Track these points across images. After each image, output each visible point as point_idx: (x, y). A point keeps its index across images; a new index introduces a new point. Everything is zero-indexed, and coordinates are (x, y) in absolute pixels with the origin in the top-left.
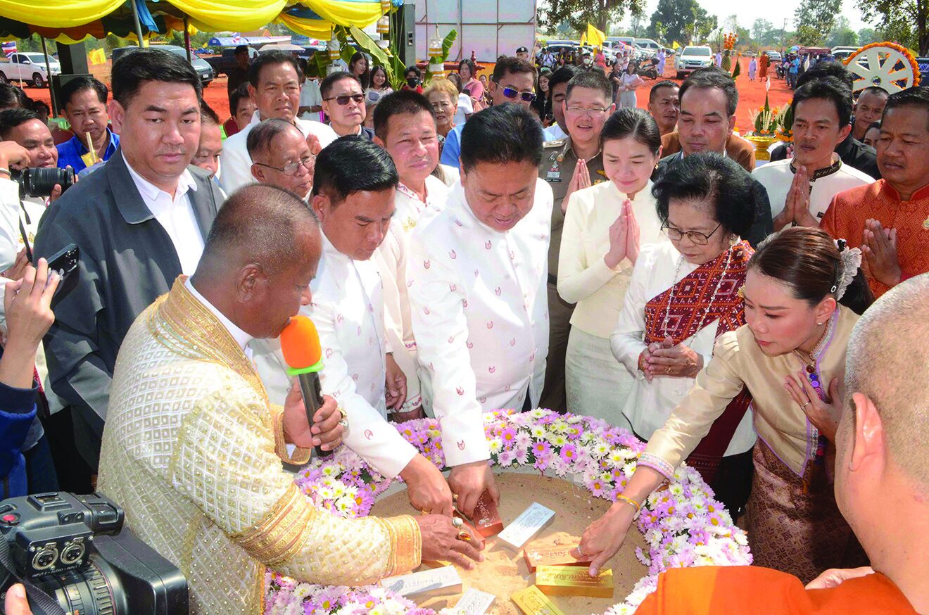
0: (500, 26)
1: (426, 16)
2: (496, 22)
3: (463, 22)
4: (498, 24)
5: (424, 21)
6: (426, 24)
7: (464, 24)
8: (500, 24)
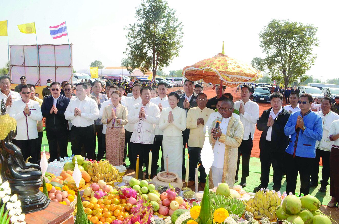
1: (24, 62)
3: (40, 66)
4: (55, 67)
5: (24, 65)
6: (25, 66)
8: (56, 67)
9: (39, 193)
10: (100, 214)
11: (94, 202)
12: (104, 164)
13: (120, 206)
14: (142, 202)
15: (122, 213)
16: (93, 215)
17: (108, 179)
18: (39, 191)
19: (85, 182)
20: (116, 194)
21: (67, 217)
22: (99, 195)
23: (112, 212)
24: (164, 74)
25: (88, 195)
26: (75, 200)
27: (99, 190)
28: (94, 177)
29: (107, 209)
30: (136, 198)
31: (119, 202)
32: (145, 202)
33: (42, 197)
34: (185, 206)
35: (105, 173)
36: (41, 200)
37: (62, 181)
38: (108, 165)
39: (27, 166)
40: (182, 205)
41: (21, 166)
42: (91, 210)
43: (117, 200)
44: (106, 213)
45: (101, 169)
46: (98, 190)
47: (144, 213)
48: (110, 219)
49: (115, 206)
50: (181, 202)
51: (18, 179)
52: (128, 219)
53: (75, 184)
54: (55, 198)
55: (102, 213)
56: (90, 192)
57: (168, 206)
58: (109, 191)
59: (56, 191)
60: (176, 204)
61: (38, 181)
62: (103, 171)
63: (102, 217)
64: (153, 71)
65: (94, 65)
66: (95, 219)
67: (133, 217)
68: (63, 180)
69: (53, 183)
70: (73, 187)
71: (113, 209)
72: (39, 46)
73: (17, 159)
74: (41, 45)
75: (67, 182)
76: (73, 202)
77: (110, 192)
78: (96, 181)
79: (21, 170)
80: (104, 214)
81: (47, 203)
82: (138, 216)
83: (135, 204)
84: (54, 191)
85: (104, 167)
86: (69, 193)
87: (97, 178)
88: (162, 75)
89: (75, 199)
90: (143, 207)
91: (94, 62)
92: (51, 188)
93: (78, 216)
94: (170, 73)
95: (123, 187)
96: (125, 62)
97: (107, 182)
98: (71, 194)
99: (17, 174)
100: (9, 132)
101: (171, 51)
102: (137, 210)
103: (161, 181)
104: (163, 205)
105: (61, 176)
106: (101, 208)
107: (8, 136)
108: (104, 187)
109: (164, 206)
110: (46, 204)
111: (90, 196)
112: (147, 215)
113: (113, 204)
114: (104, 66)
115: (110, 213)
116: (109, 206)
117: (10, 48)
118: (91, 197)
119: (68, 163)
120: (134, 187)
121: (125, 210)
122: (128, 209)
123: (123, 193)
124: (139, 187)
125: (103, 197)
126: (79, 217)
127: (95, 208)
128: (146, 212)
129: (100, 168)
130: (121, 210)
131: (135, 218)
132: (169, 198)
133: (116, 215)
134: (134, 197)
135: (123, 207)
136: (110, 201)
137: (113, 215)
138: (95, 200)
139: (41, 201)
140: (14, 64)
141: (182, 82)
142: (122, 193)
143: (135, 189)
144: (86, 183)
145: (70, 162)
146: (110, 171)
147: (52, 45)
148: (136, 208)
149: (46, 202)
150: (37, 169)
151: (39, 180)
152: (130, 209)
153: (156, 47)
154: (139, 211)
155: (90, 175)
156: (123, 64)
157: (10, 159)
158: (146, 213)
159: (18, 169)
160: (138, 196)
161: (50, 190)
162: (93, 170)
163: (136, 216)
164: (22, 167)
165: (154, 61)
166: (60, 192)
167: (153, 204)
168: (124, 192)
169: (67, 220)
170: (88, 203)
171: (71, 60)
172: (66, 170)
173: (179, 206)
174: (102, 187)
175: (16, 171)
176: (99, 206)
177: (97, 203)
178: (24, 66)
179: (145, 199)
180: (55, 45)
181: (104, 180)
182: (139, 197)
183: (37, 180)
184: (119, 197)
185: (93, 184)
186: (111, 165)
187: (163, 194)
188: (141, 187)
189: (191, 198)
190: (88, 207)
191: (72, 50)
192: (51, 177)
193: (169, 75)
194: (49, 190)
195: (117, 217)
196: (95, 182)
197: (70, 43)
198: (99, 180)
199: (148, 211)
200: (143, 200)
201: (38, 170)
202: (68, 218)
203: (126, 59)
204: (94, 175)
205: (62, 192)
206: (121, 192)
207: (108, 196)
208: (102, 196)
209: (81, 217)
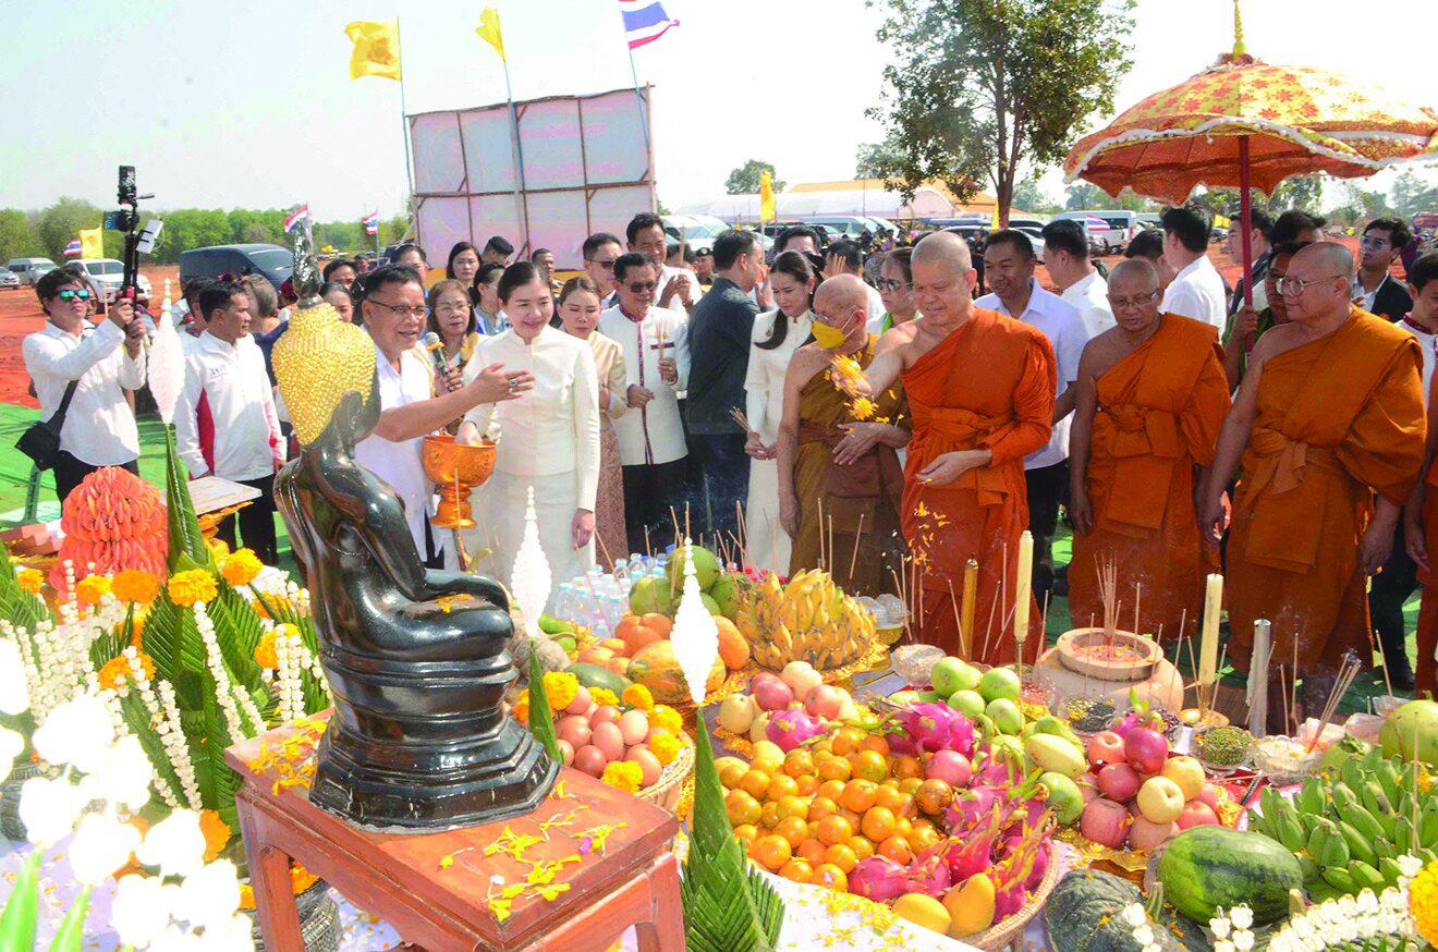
0: (590, 192)
1: (466, 179)
2: (583, 185)
3: (527, 188)
4: (587, 187)
5: (464, 189)
6: (468, 196)
7: (530, 192)
8: (590, 189)
9: (499, 726)
10: (800, 824)
11: (768, 763)
12: (807, 588)
13: (891, 788)
14: (1001, 776)
15: (905, 824)
16: (765, 826)
17: (829, 659)
18: (501, 718)
19: (723, 667)
20: (869, 730)
21: (647, 861)
22: (790, 730)
23: (857, 818)
24: (1044, 203)
25: (739, 727)
26: (681, 753)
27: (792, 705)
28: (763, 644)
29: (829, 804)
30: (970, 755)
31: (886, 768)
32: (1017, 781)
33: (518, 747)
34: (1211, 805)
35: (814, 627)
36: (511, 763)
37: (624, 662)
38: (829, 596)
39: (432, 587)
40: (1198, 803)
41: (402, 584)
42: (753, 803)
43: (876, 759)
44: (827, 820)
45: (794, 608)
46: (785, 705)
47: (1013, 831)
48: (845, 850)
49: (869, 791)
50: (1196, 785)
51: (390, 652)
52: (936, 859)
53: (679, 677)
54: (591, 742)
55: (808, 820)
56: (749, 715)
57: (1129, 802)
58: (833, 712)
59: (593, 708)
60: (1169, 796)
61: (495, 665)
62: (806, 620)
63: (809, 837)
64: (998, 188)
65: (745, 179)
66: (774, 847)
67: (957, 848)
68: (629, 654)
69: (584, 669)
70: (672, 691)
71: (859, 805)
72: (518, 109)
73: (380, 547)
74: (525, 104)
75: (641, 666)
76: (674, 763)
77: (843, 721)
78: (773, 663)
79: (407, 604)
80: (815, 824)
81: (542, 778)
82: (982, 846)
83: (969, 786)
84: (587, 707)
85: (810, 604)
86: (653, 721)
87: (775, 650)
88: (1036, 205)
89: (684, 752)
90: (1006, 802)
91: (742, 168)
92: (571, 695)
93: (701, 849)
94: (1069, 196)
95: (907, 700)
96: (872, 159)
97: (824, 669)
98: (664, 727)
99: (388, 626)
100: (336, 401)
101: (1081, 91)
102: (978, 817)
103: (1078, 672)
104: (1099, 792)
105: (619, 637)
106: (802, 793)
107: (331, 423)
108: (814, 694)
109: (1109, 802)
110: (534, 786)
111: (748, 732)
112: (1028, 843)
113: (860, 783)
114: (783, 183)
115: (842, 823)
116: (840, 786)
117: (412, 126)
118: (752, 735)
119: (647, 581)
120: (957, 701)
121: (915, 811)
122: (931, 804)
123: (904, 724)
124: (981, 702)
125: (810, 741)
126: (704, 857)
127: (772, 794)
128: (1026, 830)
129: (790, 605)
130: (895, 811)
131: (969, 851)
132: (1134, 760)
133: (872, 833)
134: (957, 748)
135: (909, 798)
136: (843, 763)
137: (860, 833)
138: (771, 753)
139: (512, 769)
140: (430, 190)
141: (1126, 231)
142: (900, 729)
143: (958, 708)
144: (729, 671)
145: (656, 576)
146: (837, 617)
147: (570, 98)
148: (970, 804)
149: (534, 776)
150: (489, 604)
151: (501, 660)
152: (941, 805)
153: (1008, 77)
154: (988, 820)
155: (747, 637)
156: (862, 169)
157: (348, 543)
158: (1024, 833)
159: (392, 598)
160: (976, 746)
161: (567, 702)
162: (762, 616)
163: (970, 844)
164: (409, 590)
165: (1001, 143)
166: (613, 712)
167: (1055, 789)
168: (912, 721)
169: (642, 876)
170: (740, 767)
171: (649, 152)
172: (637, 610)
173: (1187, 802)
174: (801, 693)
175: (381, 607)
176: (789, 783)
177: (784, 770)
178: (465, 194)
179: (1014, 760)
180: (579, 99)
181: (811, 661)
182: (980, 749)
183: (489, 660)
184: (883, 744)
185: (760, 680)
186: (842, 594)
187: (1101, 739)
188: (987, 701)
189: (1237, 762)
190: (742, 785)
191: (648, 110)
192: (577, 641)
193: (1064, 206)
194: (560, 706)
195: (880, 843)
196: (768, 668)
197: (642, 84)
198: (789, 661)
199: (1032, 823)
200: (1005, 768)
201: (490, 608)
202: (647, 868)
203: (874, 146)
204: (765, 634)
205: (623, 712)
206: (894, 722)
207: (832, 738)
208: (804, 738)
209: (714, 854)
